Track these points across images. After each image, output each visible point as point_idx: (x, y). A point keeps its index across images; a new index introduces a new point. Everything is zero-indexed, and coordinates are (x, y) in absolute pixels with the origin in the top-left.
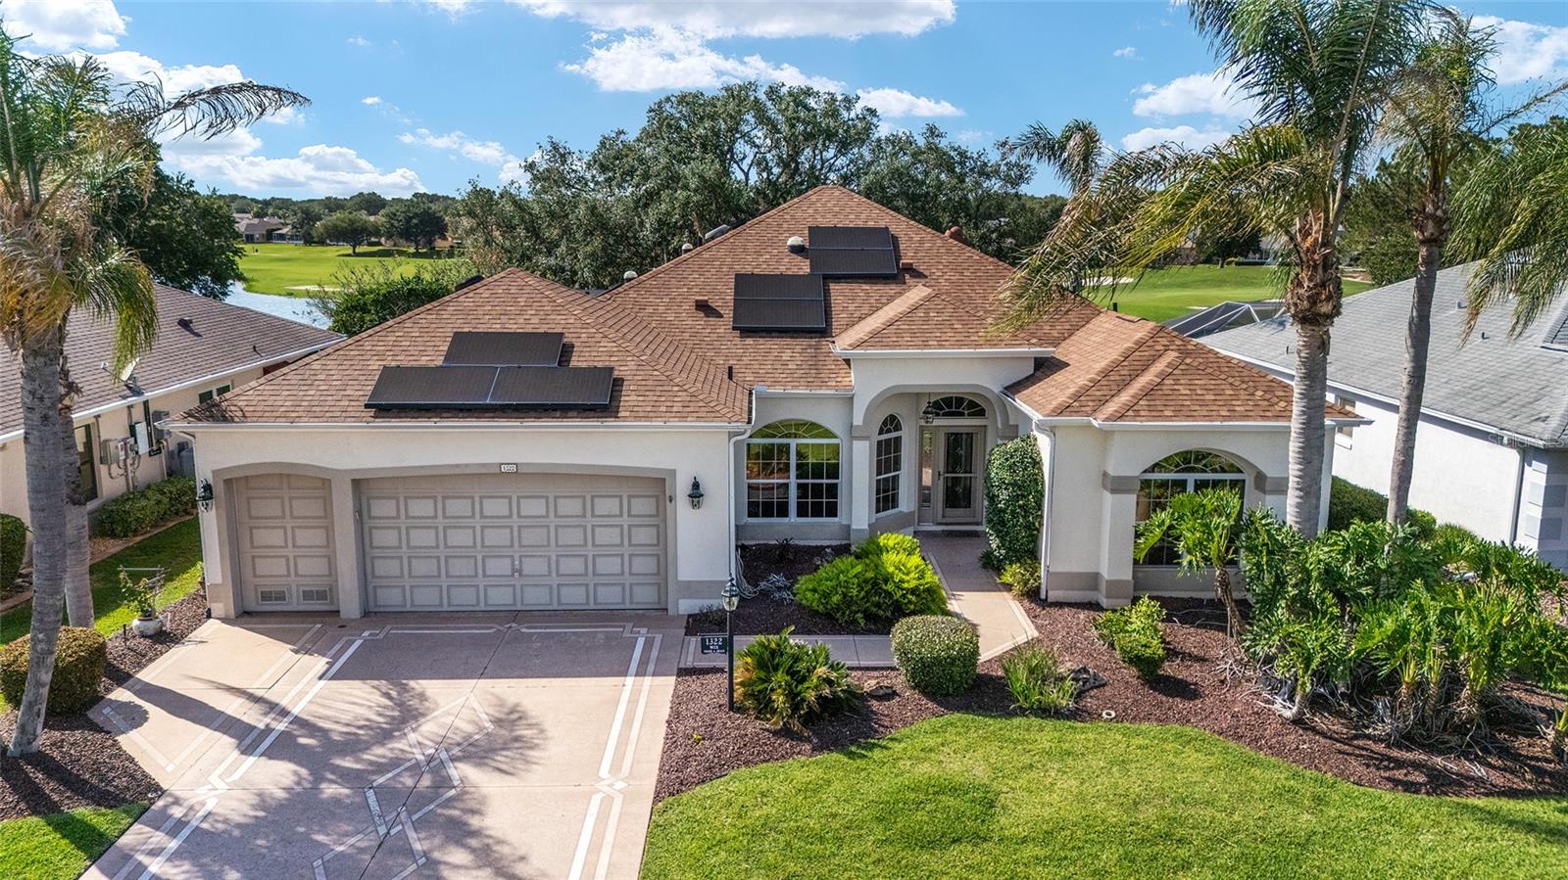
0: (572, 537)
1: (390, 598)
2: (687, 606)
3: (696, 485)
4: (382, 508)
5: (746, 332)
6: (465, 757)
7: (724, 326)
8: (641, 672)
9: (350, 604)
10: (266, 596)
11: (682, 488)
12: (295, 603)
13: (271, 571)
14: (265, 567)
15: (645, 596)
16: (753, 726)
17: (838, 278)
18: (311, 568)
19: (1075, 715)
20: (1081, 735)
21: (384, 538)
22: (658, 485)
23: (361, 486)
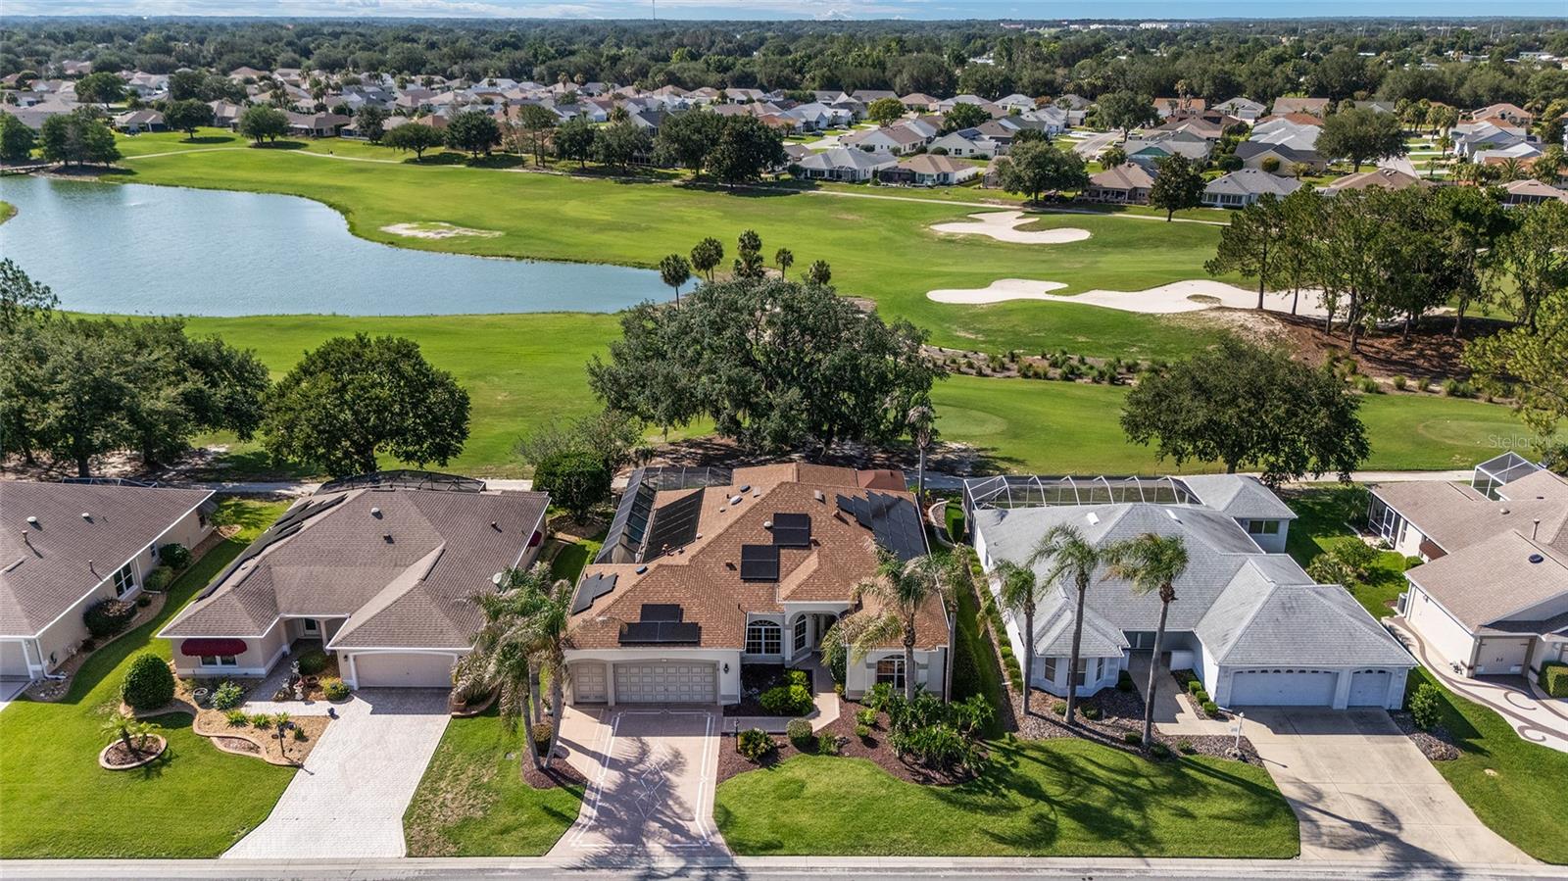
0: (685, 679)
1: (624, 698)
2: (723, 703)
3: (726, 666)
4: (622, 671)
5: (746, 580)
6: (666, 770)
7: (737, 574)
8: (710, 735)
9: (611, 702)
10: (583, 698)
11: (722, 666)
12: (592, 700)
13: (585, 689)
14: (582, 688)
15: (709, 698)
16: (744, 759)
17: (784, 547)
18: (598, 689)
19: (837, 755)
20: (836, 762)
21: (622, 680)
22: (714, 665)
23: (616, 666)
